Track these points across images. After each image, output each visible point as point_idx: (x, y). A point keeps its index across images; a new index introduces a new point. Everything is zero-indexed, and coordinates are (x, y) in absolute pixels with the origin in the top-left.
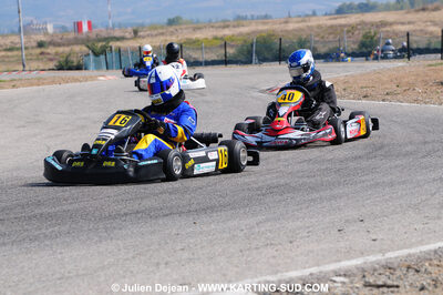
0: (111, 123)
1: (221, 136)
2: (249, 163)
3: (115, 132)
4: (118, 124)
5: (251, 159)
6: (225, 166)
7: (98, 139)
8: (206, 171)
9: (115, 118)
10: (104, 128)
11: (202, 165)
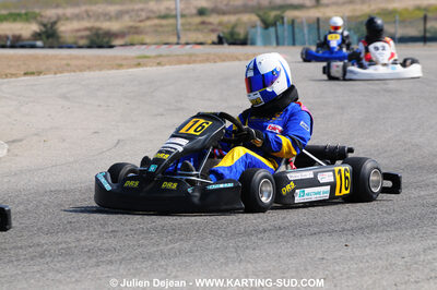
0: (183, 131)
1: (351, 150)
2: (385, 190)
3: (184, 142)
4: (192, 132)
5: (389, 184)
6: (344, 192)
7: (160, 152)
8: (314, 198)
9: (190, 124)
10: (173, 136)
11: (307, 190)
